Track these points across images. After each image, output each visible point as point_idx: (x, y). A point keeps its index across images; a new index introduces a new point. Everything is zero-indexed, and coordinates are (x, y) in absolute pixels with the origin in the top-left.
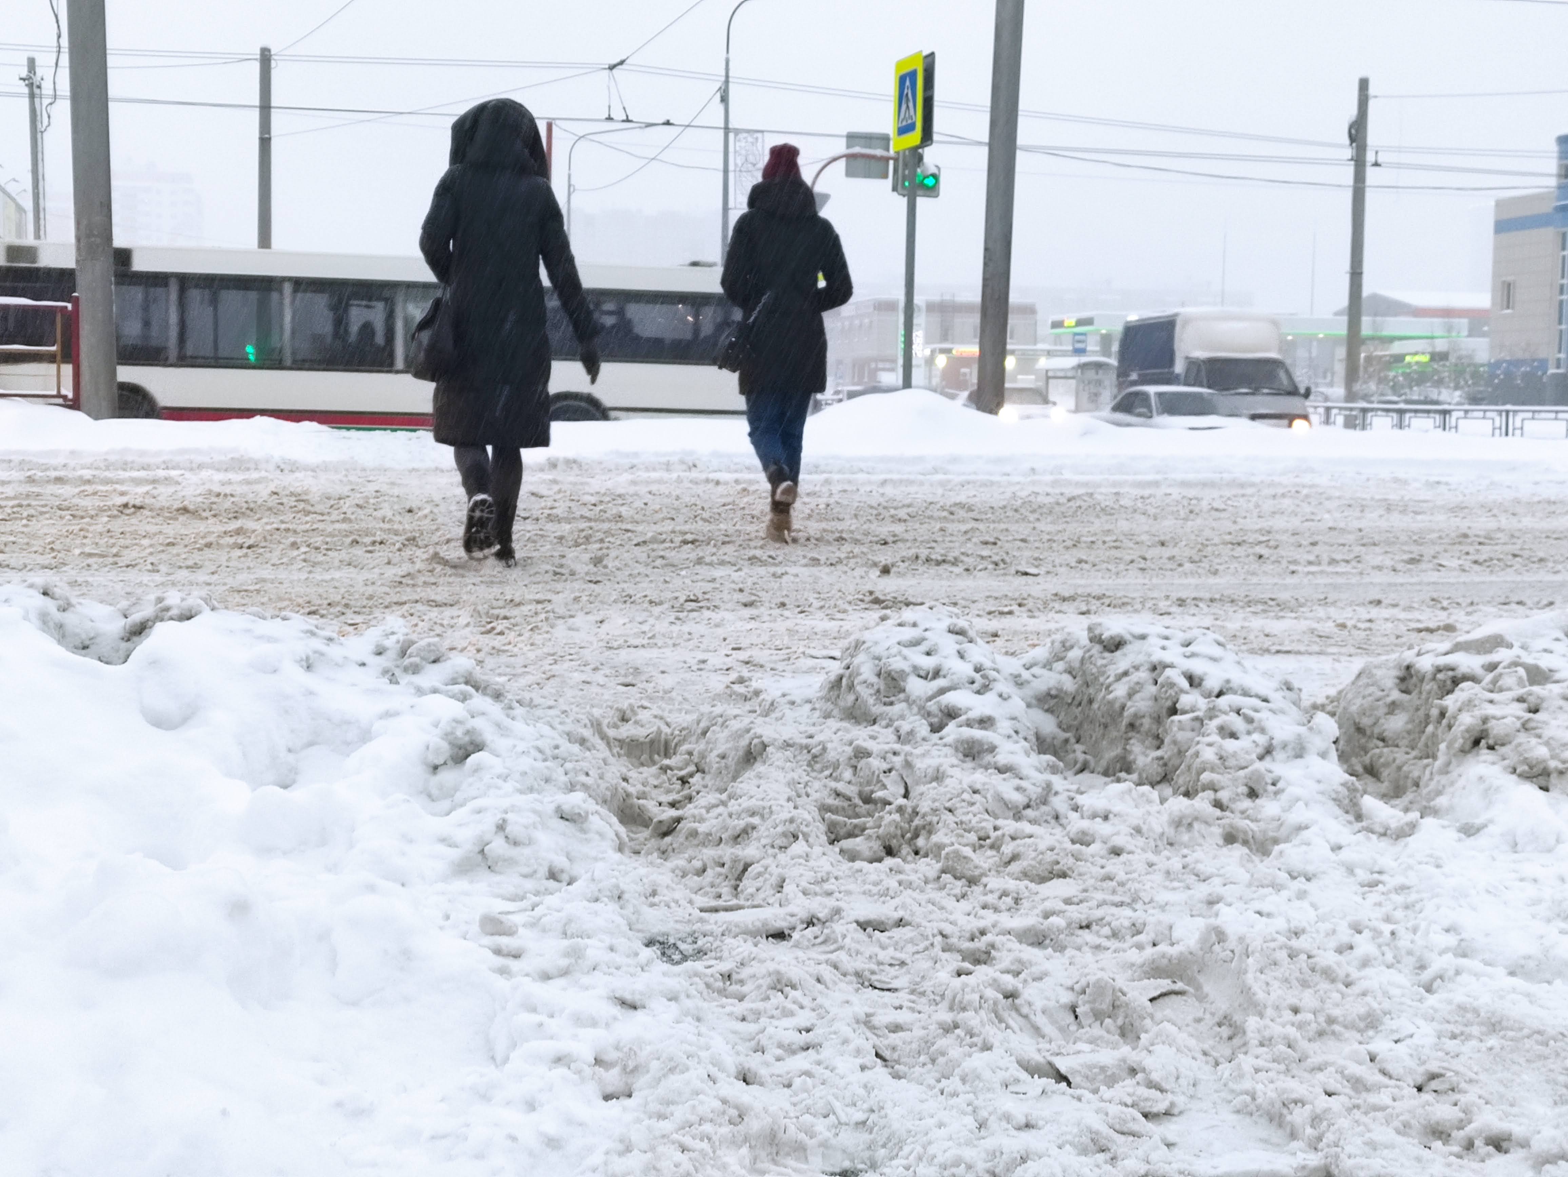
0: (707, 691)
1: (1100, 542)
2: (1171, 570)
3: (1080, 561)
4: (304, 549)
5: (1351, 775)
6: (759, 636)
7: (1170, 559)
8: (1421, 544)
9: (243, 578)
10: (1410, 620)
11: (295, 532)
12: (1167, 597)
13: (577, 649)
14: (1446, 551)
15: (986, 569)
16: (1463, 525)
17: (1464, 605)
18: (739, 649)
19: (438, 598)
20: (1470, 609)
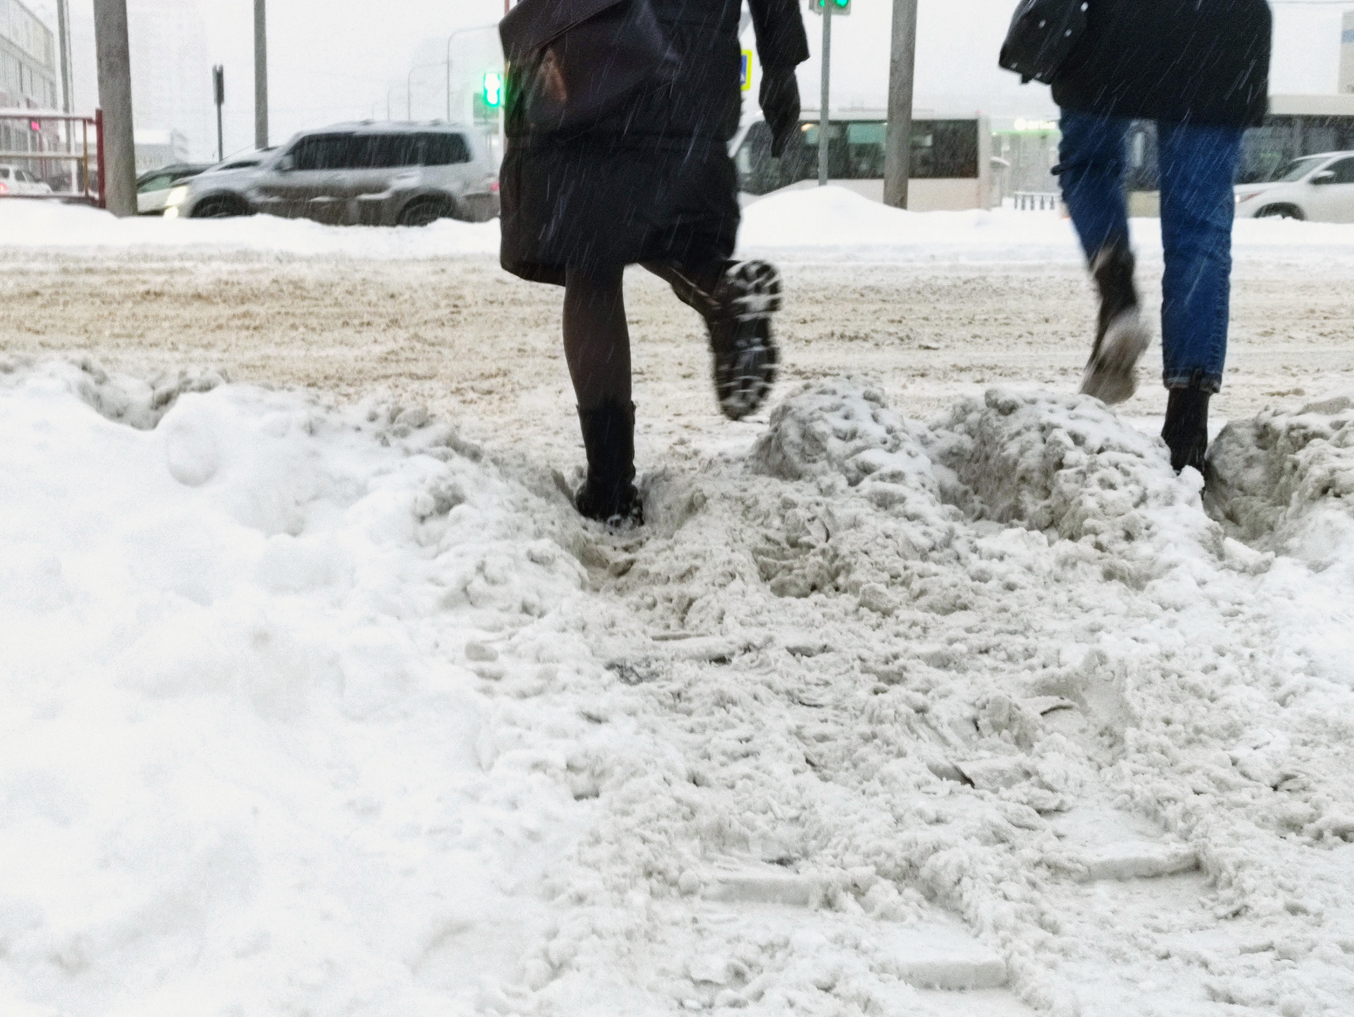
0: (653, 451)
1: (992, 320)
2: (1055, 343)
3: (975, 337)
4: (302, 329)
5: (1215, 520)
6: (696, 403)
7: (1053, 334)
8: (1274, 319)
9: (250, 356)
10: (1264, 386)
11: (294, 315)
12: (1051, 367)
13: (539, 416)
14: (1295, 324)
15: (892, 344)
16: (1311, 302)
17: (1311, 371)
18: (679, 415)
19: (419, 372)
20: (1317, 375)
